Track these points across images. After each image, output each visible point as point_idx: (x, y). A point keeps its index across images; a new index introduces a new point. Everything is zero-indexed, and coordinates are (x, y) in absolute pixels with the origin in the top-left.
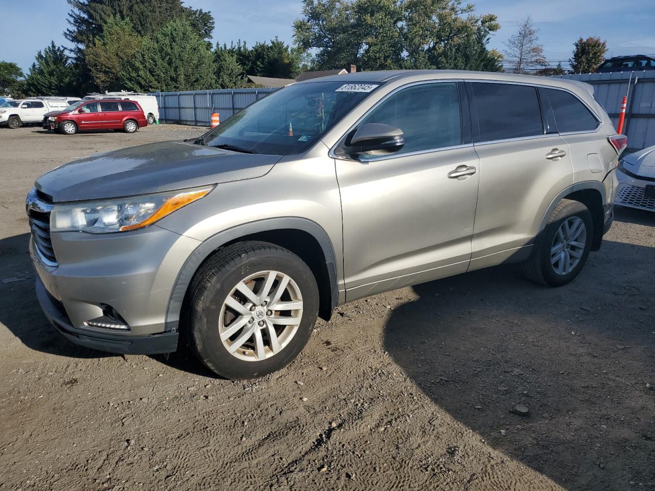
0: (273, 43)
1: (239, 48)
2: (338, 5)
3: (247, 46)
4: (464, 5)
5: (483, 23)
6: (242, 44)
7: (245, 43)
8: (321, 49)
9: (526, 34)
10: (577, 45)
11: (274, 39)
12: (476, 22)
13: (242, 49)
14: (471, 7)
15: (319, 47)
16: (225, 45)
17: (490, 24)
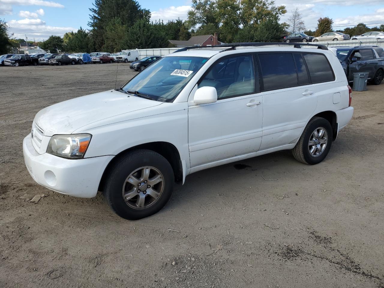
0: (177, 21)
1: (160, 23)
2: (209, 3)
3: (164, 22)
4: (269, 2)
5: (279, 10)
6: (161, 21)
7: (163, 21)
8: (201, 24)
9: (296, 16)
10: (319, 21)
11: (177, 19)
12: (276, 9)
13: (161, 24)
14: (273, 2)
15: (200, 23)
16: (152, 22)
17: (282, 10)
